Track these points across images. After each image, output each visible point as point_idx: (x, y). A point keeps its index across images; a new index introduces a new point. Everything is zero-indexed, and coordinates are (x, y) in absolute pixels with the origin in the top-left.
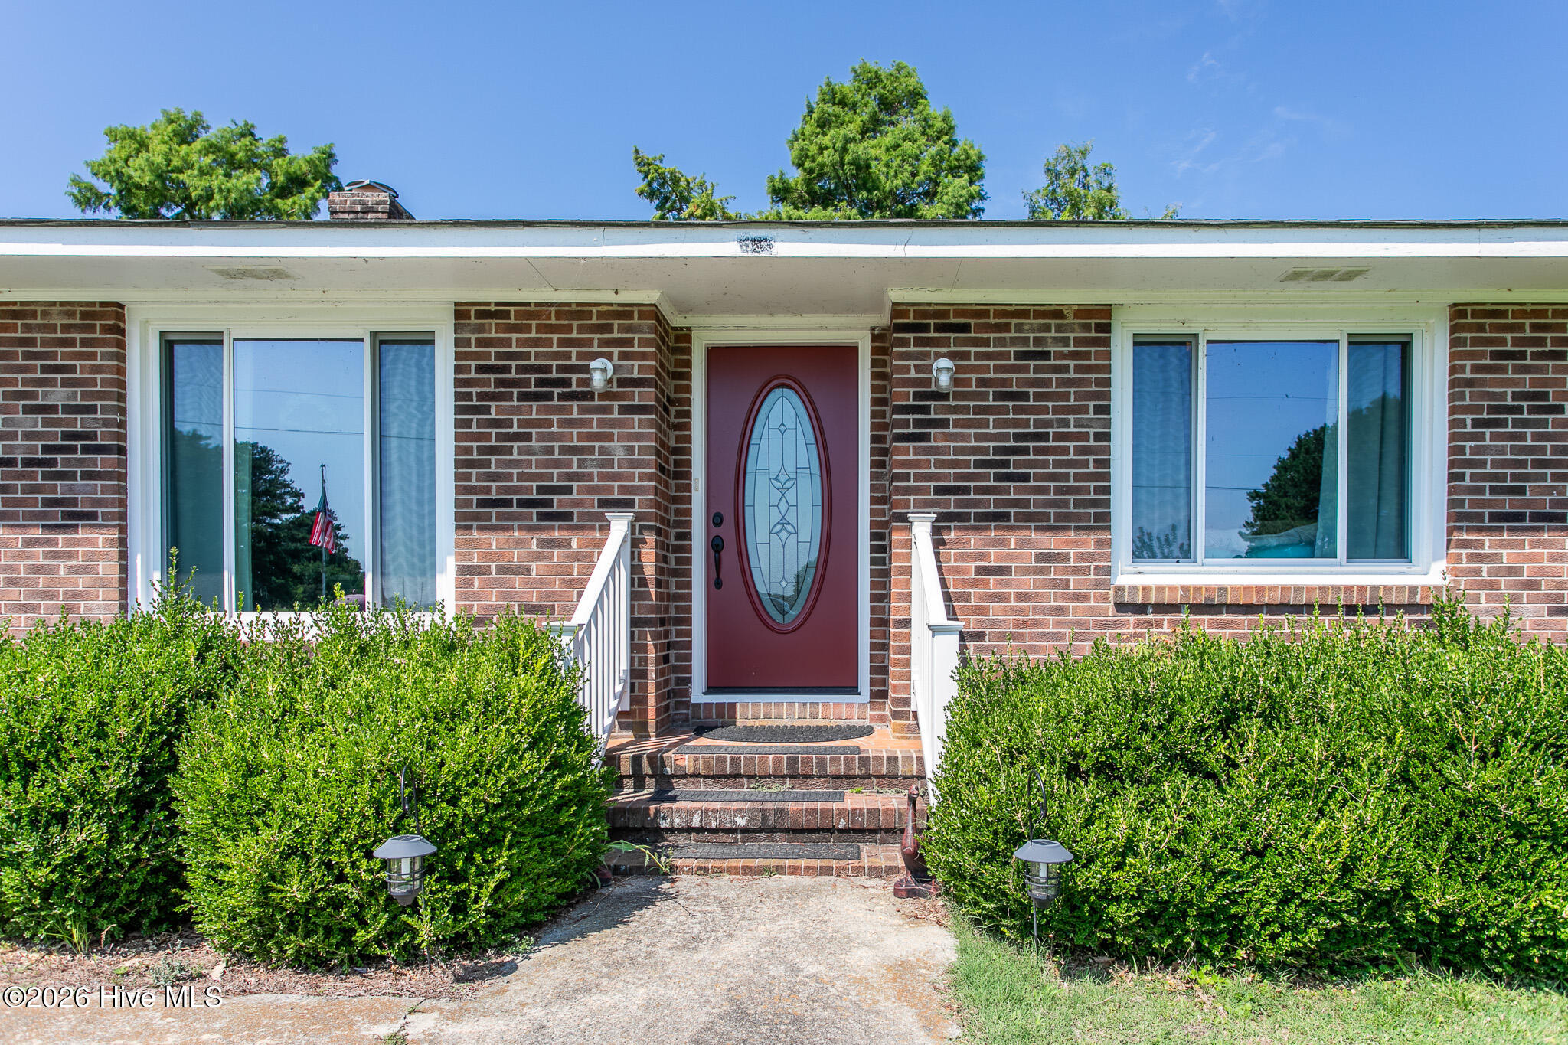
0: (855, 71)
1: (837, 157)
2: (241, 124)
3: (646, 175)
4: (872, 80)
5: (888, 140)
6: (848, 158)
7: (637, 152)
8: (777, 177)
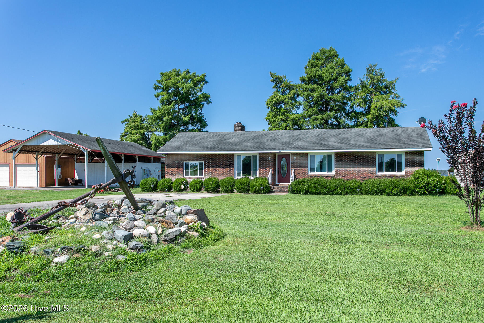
0: (320, 50)
1: (314, 74)
2: (187, 70)
3: (273, 77)
4: (323, 52)
5: (326, 68)
6: (317, 74)
7: (271, 72)
8: (302, 77)
